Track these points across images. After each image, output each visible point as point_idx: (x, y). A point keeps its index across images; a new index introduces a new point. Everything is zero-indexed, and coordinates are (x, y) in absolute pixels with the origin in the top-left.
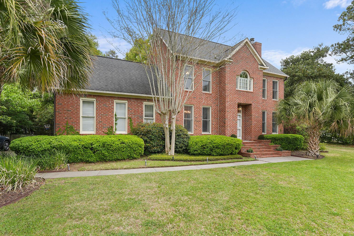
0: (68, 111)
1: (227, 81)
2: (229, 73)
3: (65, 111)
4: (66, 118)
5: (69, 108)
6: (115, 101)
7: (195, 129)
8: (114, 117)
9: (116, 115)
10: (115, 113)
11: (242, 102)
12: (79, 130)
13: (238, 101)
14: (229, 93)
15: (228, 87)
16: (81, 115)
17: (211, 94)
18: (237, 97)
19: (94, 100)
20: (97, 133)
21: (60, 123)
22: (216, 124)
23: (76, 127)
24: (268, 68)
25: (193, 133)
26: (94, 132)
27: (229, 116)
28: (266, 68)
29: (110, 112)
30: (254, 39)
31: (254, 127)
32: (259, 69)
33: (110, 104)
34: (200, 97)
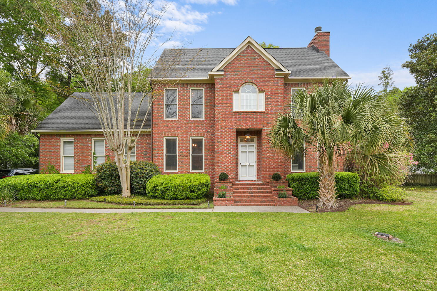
0: (50, 151)
1: (217, 102)
2: (221, 90)
3: (47, 151)
4: (48, 158)
5: (51, 148)
6: (93, 139)
7: (181, 167)
8: (92, 156)
9: (94, 153)
10: (93, 151)
11: (244, 128)
12: (60, 169)
13: (235, 127)
14: (221, 117)
15: (219, 109)
16: (62, 154)
17: (203, 121)
18: (235, 122)
19: (72, 139)
20: (76, 173)
21: (43, 162)
22: (210, 160)
23: (56, 167)
24: (290, 72)
25: (178, 172)
26: (73, 172)
27: (221, 148)
28: (287, 72)
29: (88, 151)
30: (321, 27)
31: (266, 162)
32: (276, 76)
33: (87, 142)
34: (187, 126)
